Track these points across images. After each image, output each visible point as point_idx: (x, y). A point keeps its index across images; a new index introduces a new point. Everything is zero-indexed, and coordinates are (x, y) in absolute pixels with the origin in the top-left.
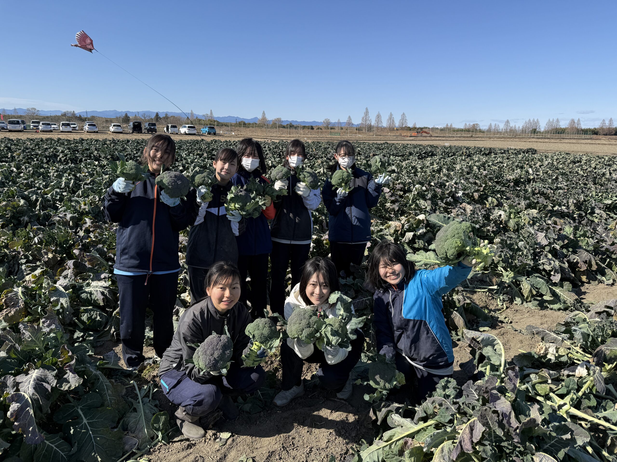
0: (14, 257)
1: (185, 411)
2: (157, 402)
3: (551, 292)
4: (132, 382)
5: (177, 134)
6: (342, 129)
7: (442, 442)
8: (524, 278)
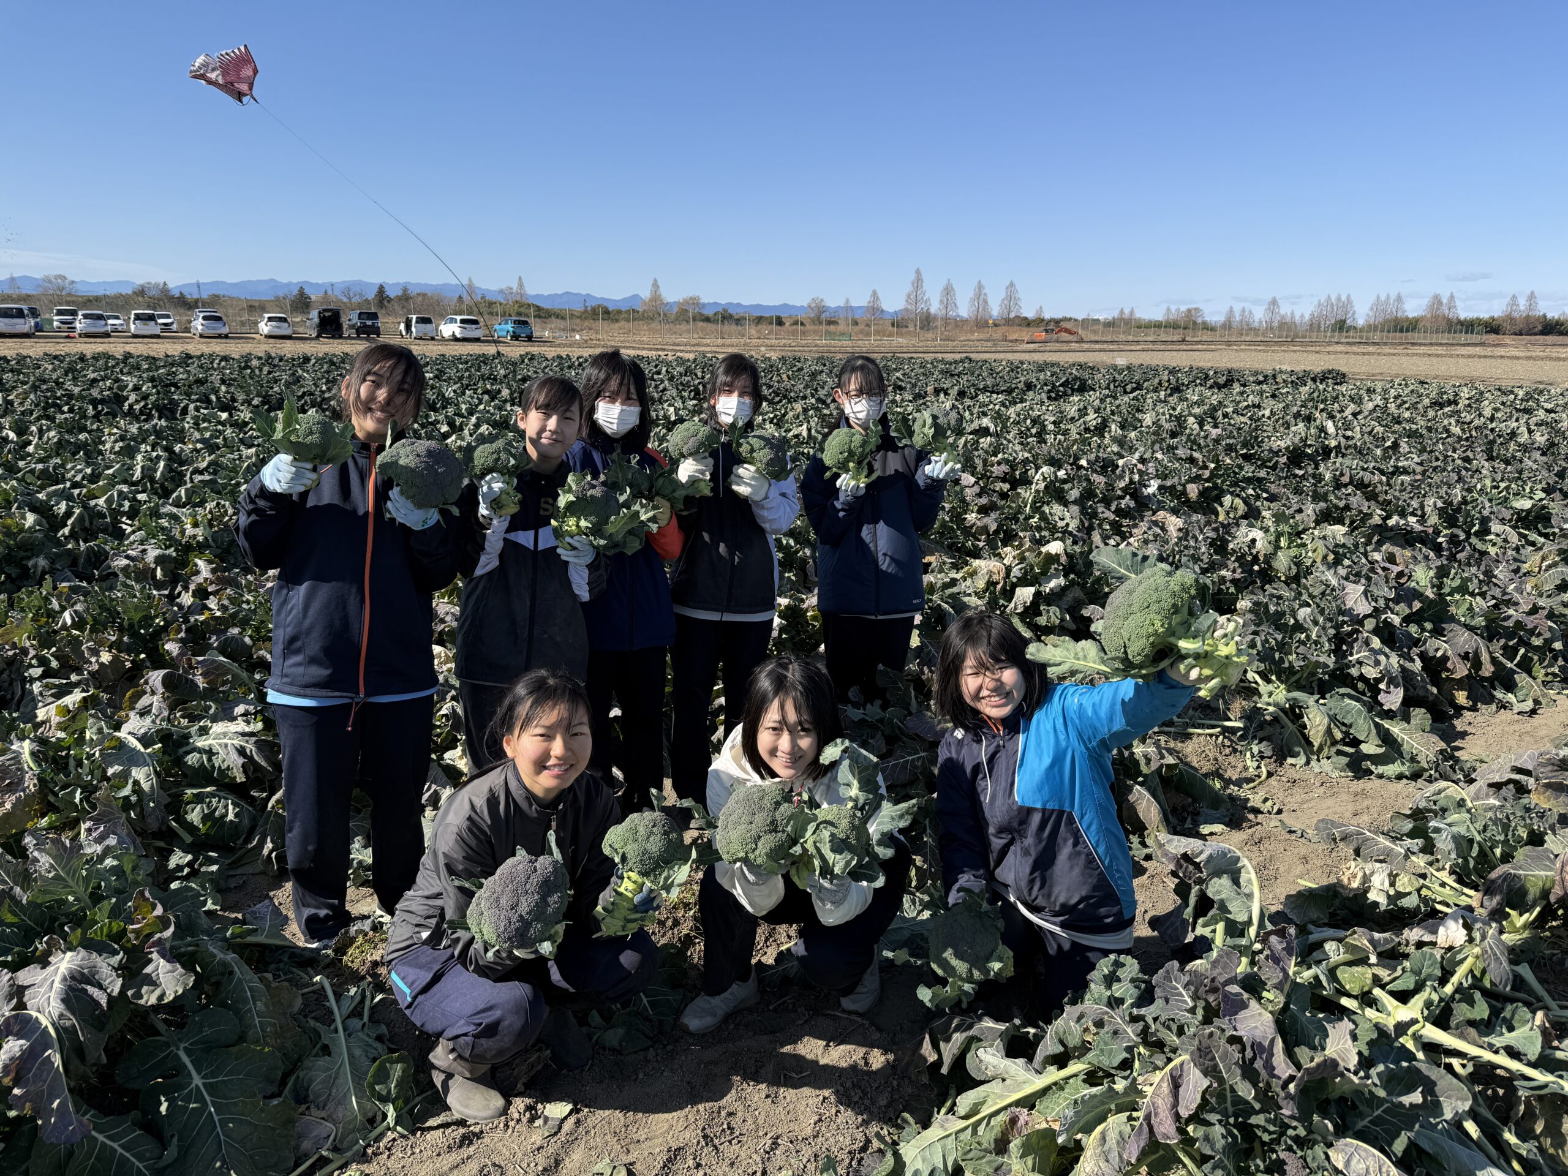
0: (11, 662)
1: (453, 1050)
2: (383, 1029)
3: (1378, 734)
4: (318, 978)
5: (433, 339)
6: (855, 323)
7: (1103, 1119)
8: (1311, 700)
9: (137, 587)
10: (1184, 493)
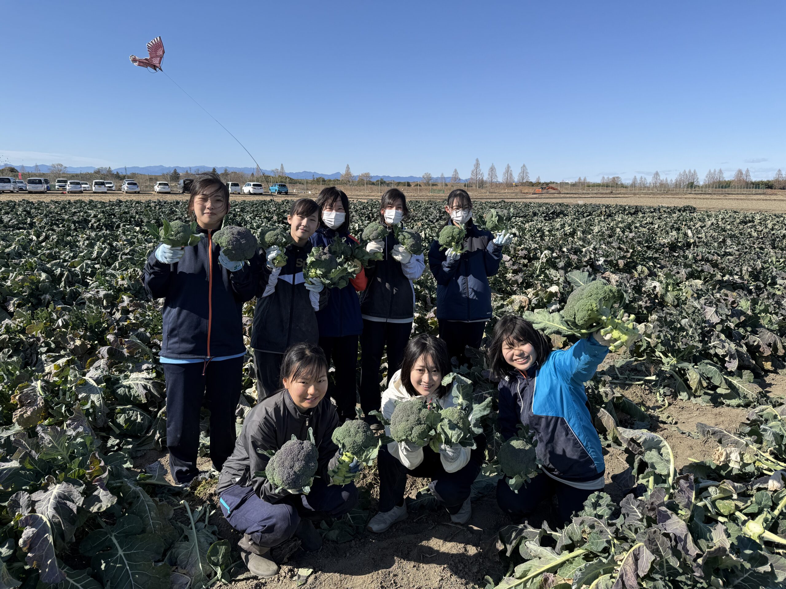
0: (31, 344)
1: (251, 540)
2: (216, 528)
3: (726, 383)
4: (182, 502)
5: (239, 194)
6: (446, 185)
7: (596, 577)
8: (690, 366)
9: (95, 308)
10: (617, 264)
